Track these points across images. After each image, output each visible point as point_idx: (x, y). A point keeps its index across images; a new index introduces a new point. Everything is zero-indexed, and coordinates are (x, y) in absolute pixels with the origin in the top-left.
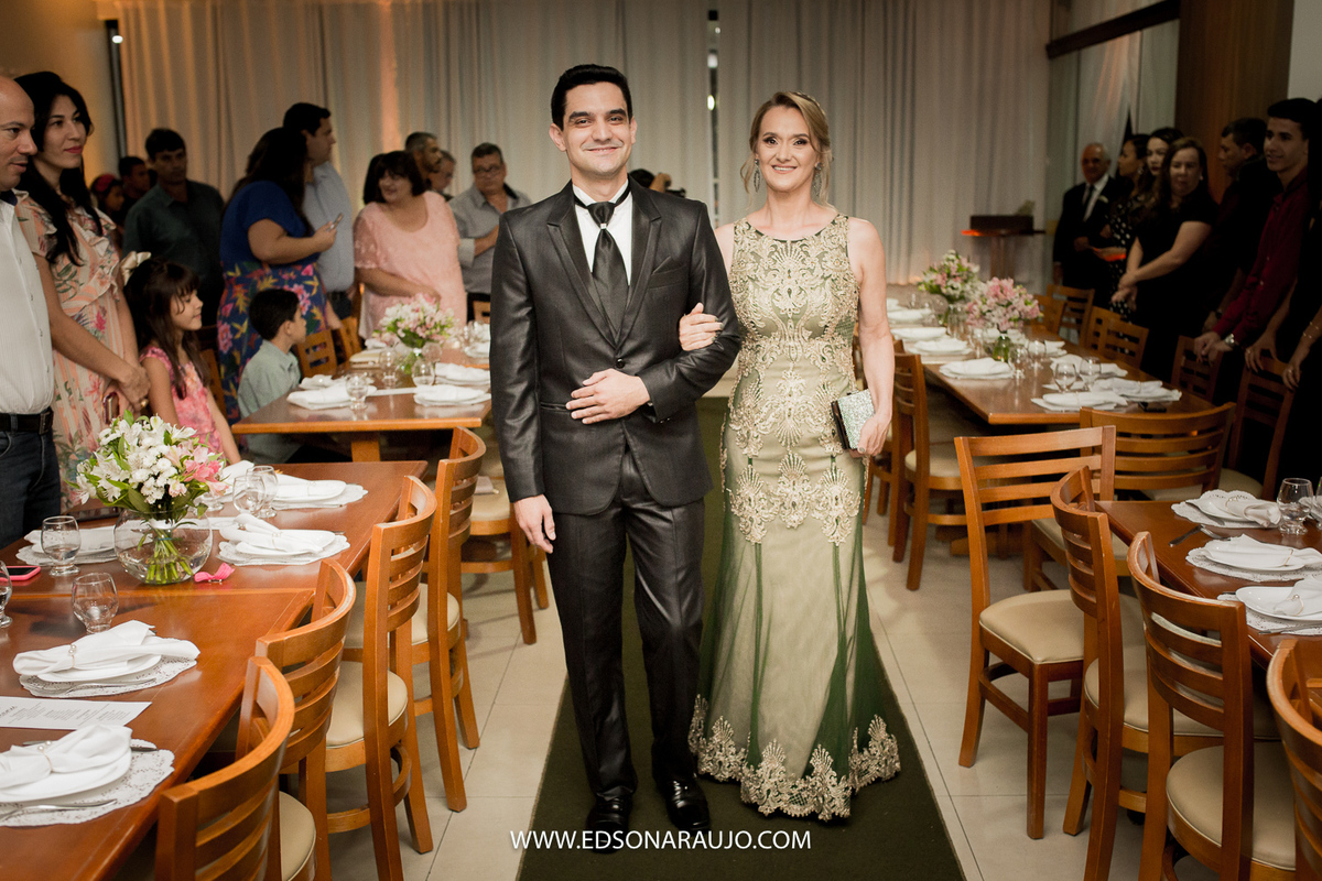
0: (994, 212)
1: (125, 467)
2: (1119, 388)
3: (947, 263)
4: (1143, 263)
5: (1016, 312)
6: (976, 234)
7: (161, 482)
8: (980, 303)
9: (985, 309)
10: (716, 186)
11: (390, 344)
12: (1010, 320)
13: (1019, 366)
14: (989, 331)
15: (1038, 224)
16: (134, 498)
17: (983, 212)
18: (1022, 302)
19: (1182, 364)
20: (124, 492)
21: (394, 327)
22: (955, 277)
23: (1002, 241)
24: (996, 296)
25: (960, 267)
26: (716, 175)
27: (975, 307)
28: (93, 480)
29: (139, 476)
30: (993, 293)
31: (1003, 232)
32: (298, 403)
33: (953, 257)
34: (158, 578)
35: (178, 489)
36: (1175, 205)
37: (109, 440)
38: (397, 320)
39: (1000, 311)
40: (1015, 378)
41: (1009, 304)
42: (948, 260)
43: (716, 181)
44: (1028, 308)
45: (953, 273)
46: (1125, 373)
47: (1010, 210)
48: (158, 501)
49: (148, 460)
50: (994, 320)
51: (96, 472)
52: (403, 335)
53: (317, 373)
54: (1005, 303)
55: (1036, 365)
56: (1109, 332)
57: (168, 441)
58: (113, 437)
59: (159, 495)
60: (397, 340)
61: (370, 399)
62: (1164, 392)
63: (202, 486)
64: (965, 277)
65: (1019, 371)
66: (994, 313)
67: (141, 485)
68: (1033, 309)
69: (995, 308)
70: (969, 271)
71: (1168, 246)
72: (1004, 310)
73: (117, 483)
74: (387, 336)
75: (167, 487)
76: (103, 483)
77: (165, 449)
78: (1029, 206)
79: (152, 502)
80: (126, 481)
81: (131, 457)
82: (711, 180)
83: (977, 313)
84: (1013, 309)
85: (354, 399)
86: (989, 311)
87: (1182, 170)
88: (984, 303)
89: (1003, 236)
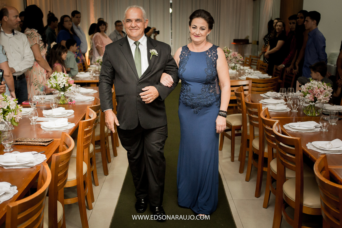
0: (239, 38)
1: (57, 81)
2: (258, 75)
3: (224, 49)
4: (270, 49)
5: (238, 60)
6: (235, 44)
7: (64, 84)
8: (230, 57)
9: (231, 59)
10: (171, 33)
11: (97, 65)
12: (236, 61)
13: (237, 71)
14: (232, 64)
15: (250, 41)
16: (58, 87)
17: (237, 38)
18: (239, 58)
19: (275, 71)
20: (56, 85)
21: (98, 61)
22: (226, 52)
23: (241, 46)
24: (233, 56)
25: (227, 50)
26: (172, 29)
27: (229, 58)
28: (50, 83)
29: (59, 82)
30: (233, 55)
31: (241, 43)
32: (78, 77)
33: (226, 48)
34: (62, 103)
35: (67, 85)
36: (277, 36)
37: (53, 76)
38: (99, 60)
39: (234, 59)
40: (236, 74)
41: (236, 58)
42: (225, 49)
43: (172, 31)
44: (241, 59)
45: (226, 51)
46: (261, 73)
47: (243, 38)
48: (63, 88)
49: (61, 79)
50: (233, 61)
51: (51, 82)
52: (100, 63)
53: (81, 71)
54: (235, 57)
55: (242, 71)
56: (260, 65)
57: (64, 76)
58: (54, 75)
59: (63, 86)
60: (99, 64)
61: (94, 76)
62: (268, 76)
63: (71, 85)
64: (228, 53)
65: (237, 72)
66: (233, 60)
67: (59, 84)
68: (242, 59)
69: (233, 59)
70: (229, 51)
71: (275, 46)
72: (235, 59)
73: (55, 84)
74: (97, 63)
75: (64, 85)
76: (53, 84)
77: (64, 77)
78: (248, 37)
79: (61, 87)
80: (57, 83)
81: (58, 79)
82: (170, 31)
83: (229, 60)
84: (237, 59)
85: (91, 76)
86: (232, 59)
87: (278, 27)
88: (231, 57)
89: (242, 44)
